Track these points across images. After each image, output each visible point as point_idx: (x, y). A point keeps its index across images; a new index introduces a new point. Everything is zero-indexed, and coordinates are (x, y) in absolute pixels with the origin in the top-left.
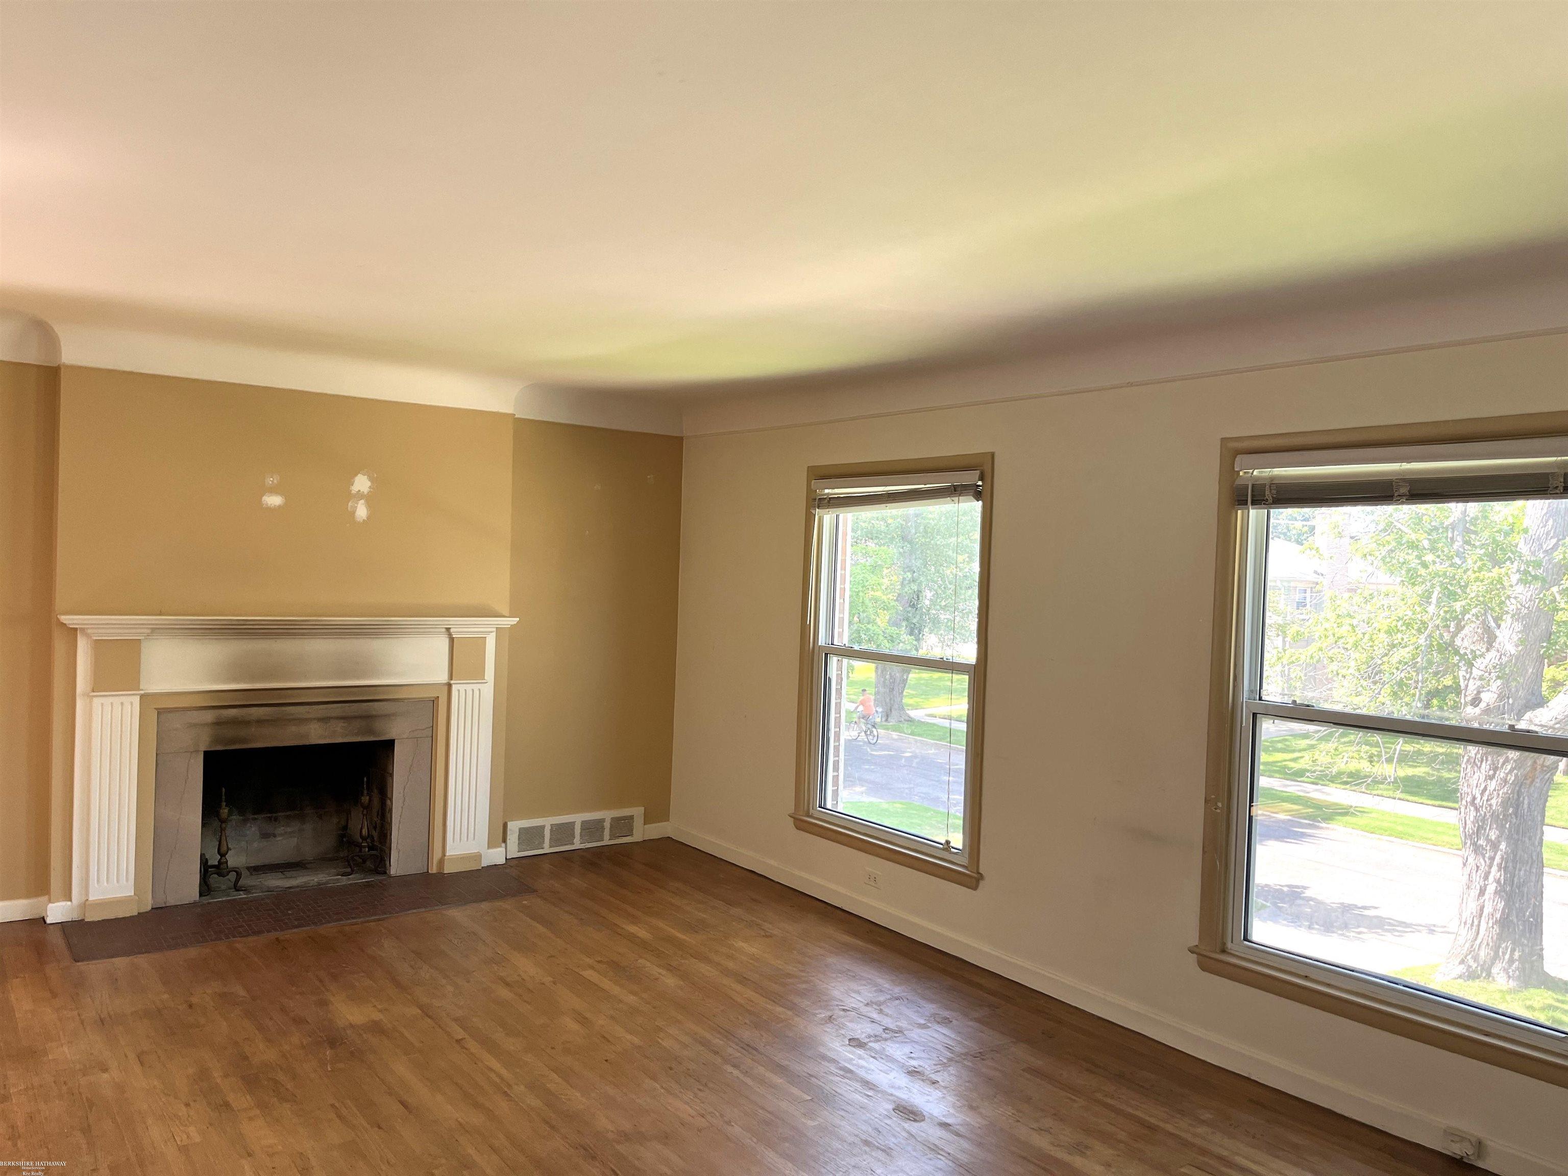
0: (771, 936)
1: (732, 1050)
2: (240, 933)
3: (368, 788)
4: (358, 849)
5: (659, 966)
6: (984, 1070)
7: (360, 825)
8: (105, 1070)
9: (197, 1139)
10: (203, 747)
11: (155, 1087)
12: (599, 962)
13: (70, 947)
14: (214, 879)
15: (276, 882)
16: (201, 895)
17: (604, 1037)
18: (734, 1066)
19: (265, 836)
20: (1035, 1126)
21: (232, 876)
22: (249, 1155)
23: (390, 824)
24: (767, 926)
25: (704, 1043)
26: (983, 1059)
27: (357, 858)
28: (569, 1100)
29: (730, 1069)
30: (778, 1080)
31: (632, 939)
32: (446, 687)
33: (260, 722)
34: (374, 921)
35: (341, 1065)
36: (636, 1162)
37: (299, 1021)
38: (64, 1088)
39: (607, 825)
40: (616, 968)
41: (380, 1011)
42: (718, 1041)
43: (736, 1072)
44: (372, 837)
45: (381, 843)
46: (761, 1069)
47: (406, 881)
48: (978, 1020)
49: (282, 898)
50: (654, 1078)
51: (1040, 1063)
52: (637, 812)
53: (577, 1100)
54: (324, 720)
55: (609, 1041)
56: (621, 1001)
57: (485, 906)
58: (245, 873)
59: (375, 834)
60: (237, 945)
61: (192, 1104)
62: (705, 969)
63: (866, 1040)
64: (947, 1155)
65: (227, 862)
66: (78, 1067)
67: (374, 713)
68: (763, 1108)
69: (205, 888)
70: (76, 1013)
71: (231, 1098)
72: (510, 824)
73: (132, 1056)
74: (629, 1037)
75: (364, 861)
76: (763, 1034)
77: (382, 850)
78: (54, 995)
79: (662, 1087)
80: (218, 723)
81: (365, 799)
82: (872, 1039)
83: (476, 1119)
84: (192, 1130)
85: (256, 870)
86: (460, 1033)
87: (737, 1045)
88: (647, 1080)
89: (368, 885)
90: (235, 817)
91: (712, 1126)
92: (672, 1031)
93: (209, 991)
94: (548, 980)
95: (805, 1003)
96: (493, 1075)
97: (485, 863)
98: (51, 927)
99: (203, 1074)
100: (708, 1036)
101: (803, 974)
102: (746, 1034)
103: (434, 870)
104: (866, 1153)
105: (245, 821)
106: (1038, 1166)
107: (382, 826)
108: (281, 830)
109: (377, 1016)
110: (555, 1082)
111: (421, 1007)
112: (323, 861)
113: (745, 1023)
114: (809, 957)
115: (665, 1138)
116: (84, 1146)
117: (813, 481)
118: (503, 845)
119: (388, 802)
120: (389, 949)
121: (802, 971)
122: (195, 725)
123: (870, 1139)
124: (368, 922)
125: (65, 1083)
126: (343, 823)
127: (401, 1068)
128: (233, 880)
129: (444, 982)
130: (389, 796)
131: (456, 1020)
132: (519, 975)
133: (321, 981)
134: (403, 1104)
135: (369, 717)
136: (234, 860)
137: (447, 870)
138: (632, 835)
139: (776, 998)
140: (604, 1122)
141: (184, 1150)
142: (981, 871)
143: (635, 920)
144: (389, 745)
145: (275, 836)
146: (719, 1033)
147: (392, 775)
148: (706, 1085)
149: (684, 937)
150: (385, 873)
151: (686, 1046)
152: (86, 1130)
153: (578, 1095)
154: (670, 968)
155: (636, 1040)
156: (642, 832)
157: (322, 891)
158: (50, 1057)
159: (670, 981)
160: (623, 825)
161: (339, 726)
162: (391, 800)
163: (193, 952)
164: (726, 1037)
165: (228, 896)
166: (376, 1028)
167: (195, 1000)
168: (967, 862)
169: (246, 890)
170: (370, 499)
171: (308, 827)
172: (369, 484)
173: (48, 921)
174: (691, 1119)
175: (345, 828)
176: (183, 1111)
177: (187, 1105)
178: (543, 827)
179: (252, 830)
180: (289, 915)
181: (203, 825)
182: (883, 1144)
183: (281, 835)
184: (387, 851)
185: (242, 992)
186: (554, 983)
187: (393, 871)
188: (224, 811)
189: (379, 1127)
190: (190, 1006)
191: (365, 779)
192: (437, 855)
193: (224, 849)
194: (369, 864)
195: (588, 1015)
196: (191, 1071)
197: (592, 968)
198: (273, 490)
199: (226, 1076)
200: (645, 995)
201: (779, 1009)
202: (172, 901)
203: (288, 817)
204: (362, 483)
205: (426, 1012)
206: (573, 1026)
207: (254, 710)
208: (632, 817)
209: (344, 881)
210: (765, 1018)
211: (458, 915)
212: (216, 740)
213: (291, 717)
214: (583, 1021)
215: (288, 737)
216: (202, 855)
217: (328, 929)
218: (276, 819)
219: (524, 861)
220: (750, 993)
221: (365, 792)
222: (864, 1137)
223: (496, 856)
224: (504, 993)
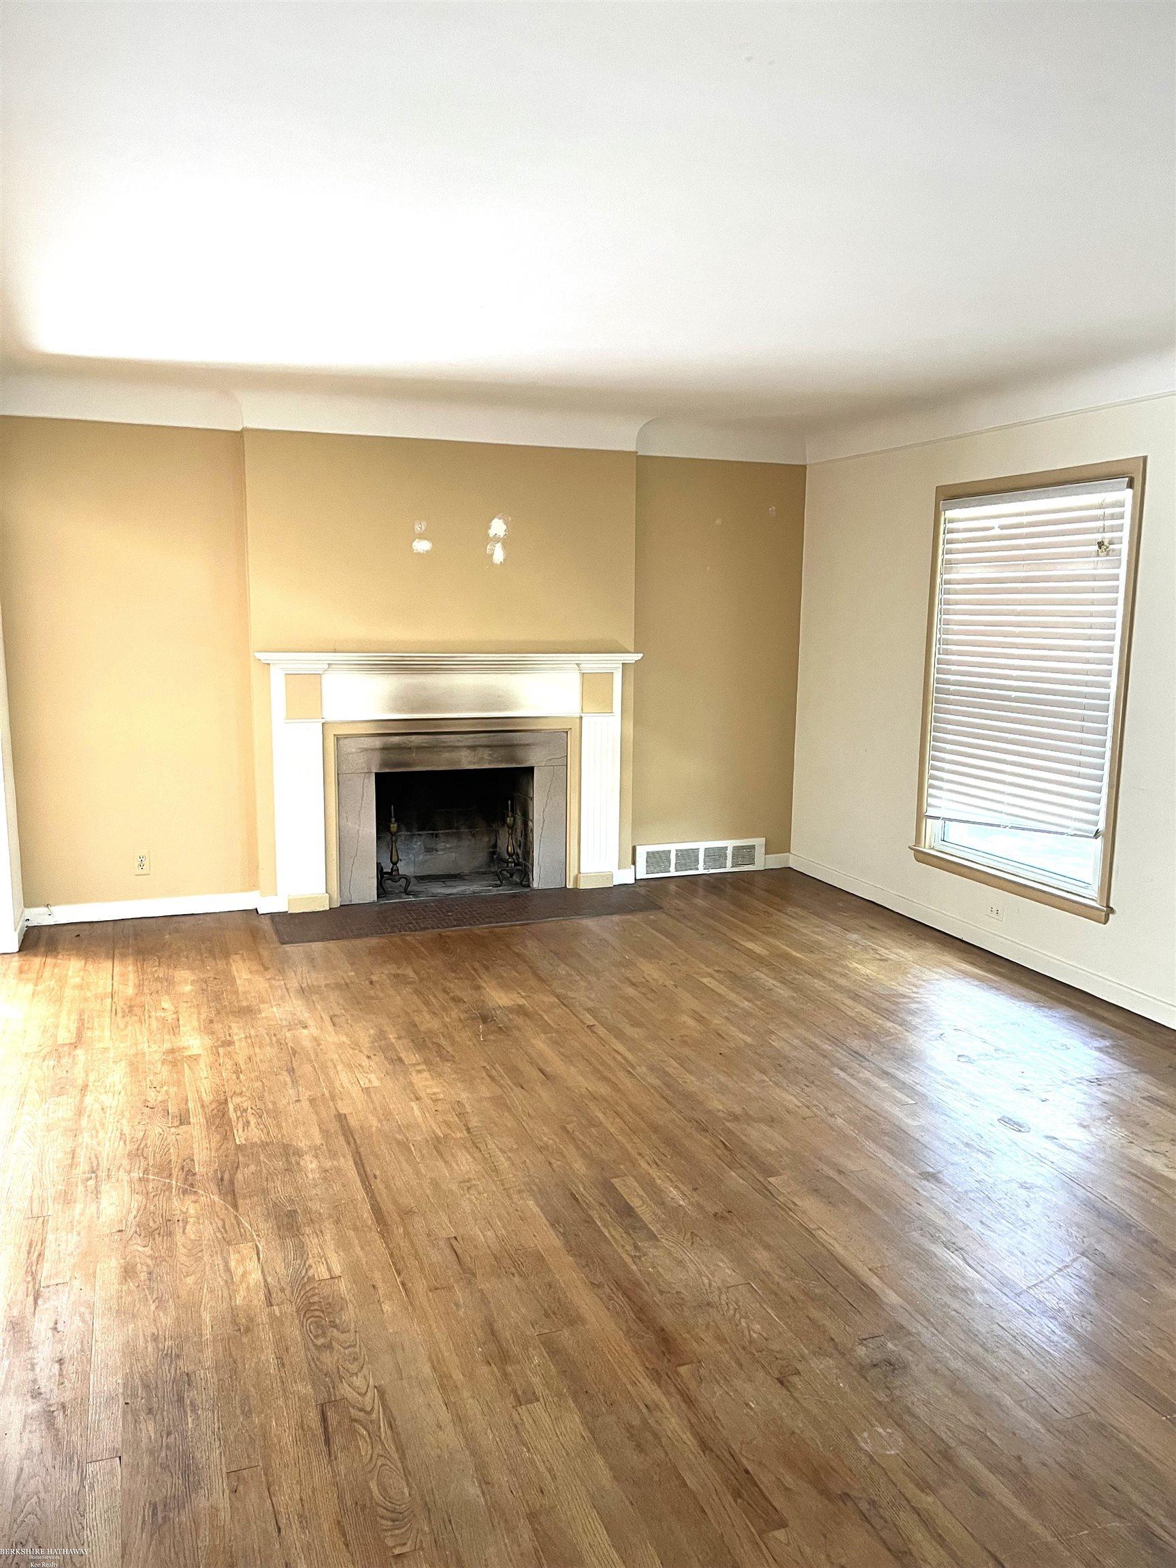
0: (886, 960)
1: (841, 1055)
2: (409, 928)
3: (512, 811)
4: (506, 865)
5: (775, 979)
6: (1099, 1094)
7: (506, 844)
8: (306, 1027)
9: (376, 1083)
10: (375, 770)
11: (344, 1042)
12: (718, 971)
13: (277, 931)
14: (388, 884)
15: (440, 890)
16: (379, 896)
17: (719, 1034)
18: (841, 1069)
19: (429, 850)
20: (1149, 1148)
21: (403, 882)
22: (417, 1099)
23: (532, 843)
24: (883, 951)
25: (814, 1047)
26: (1099, 1085)
27: (505, 873)
28: (685, 1082)
29: (836, 1071)
30: (883, 1084)
31: (749, 953)
32: (578, 720)
33: (419, 748)
34: (519, 925)
35: (492, 1037)
36: (744, 1138)
37: (457, 1000)
38: (274, 1039)
39: (729, 852)
40: (734, 978)
41: (523, 997)
42: (827, 1047)
43: (842, 1074)
44: (518, 855)
45: (525, 860)
46: (867, 1075)
47: (545, 893)
48: (1100, 1050)
49: (444, 904)
50: (764, 1072)
51: (1162, 1093)
52: (759, 842)
53: (691, 1082)
54: (473, 748)
55: (723, 1038)
56: (736, 1006)
57: (616, 918)
58: (413, 881)
59: (520, 852)
60: (408, 938)
61: (373, 1057)
62: (818, 984)
63: (976, 1058)
64: (1050, 1164)
65: (398, 870)
66: (285, 1023)
67: (515, 742)
68: (866, 1106)
69: (382, 891)
70: (282, 983)
71: (402, 1055)
72: (638, 848)
73: (326, 1018)
74: (741, 1035)
75: (512, 876)
76: (872, 1044)
77: (526, 866)
78: (266, 969)
79: (771, 1080)
80: (385, 749)
81: (509, 820)
82: (981, 1057)
83: (603, 1090)
84: (372, 1076)
85: (421, 879)
86: (590, 1021)
87: (845, 1051)
88: (757, 1073)
89: (514, 896)
90: (404, 833)
91: (816, 1116)
92: (785, 1035)
93: (387, 972)
94: (670, 983)
95: (916, 1021)
96: (619, 1058)
97: (617, 881)
98: (262, 916)
99: (382, 1035)
100: (817, 1041)
101: (916, 995)
102: (856, 1044)
103: (570, 886)
104: (966, 1153)
105: (412, 836)
106: (1149, 1183)
107: (526, 844)
108: (441, 845)
109: (522, 1001)
110: (672, 1067)
111: (557, 996)
112: (477, 874)
113: (855, 1034)
114: (924, 981)
115: (771, 1121)
116: (289, 1083)
117: (942, 502)
118: (633, 867)
119: (530, 823)
120: (532, 948)
121: (917, 993)
122: (366, 750)
123: (971, 1142)
124: (515, 925)
125: (275, 1035)
126: (493, 842)
127: (540, 1044)
128: (404, 885)
129: (578, 978)
130: (531, 818)
131: (588, 1010)
132: (644, 978)
133: (475, 970)
134: (542, 1071)
135: (511, 746)
136: (403, 869)
137: (583, 885)
138: (753, 864)
139: (888, 1014)
140: (716, 1104)
141: (366, 1091)
142: (1111, 905)
143: (752, 938)
144: (530, 771)
145: (437, 850)
146: (829, 1040)
147: (532, 799)
148: (813, 1082)
149: (798, 955)
150: (529, 886)
151: (796, 1048)
152: (291, 1071)
153: (694, 1079)
154: (783, 981)
155: (749, 1039)
156: (761, 862)
157: (474, 898)
158: (263, 1015)
159: (783, 992)
160: (745, 853)
161: (486, 754)
162: (532, 821)
163: (374, 941)
164: (833, 1042)
165: (401, 898)
166: (520, 1011)
167: (374, 978)
168: (1096, 895)
169: (415, 894)
170: (506, 542)
171: (465, 843)
172: (505, 527)
173: (260, 913)
174: (797, 1109)
175: (495, 846)
176: (365, 1062)
177: (369, 1057)
178: (669, 852)
179: (418, 844)
180: (449, 916)
181: (378, 838)
182: (984, 1147)
183: (443, 850)
184: (530, 866)
185: (411, 974)
186: (676, 986)
187: (535, 885)
188: (394, 827)
189: (522, 1087)
190: (371, 983)
191: (509, 802)
192: (572, 872)
193: (394, 859)
194: (516, 878)
195: (704, 1015)
196: (372, 1032)
197: (711, 976)
198: (421, 537)
199: (399, 1038)
200: (758, 1003)
201: (889, 1024)
202: (356, 900)
203: (447, 835)
204: (498, 527)
205: (563, 1001)
206: (691, 1022)
207: (413, 738)
208: (753, 847)
209: (495, 891)
210: (875, 1030)
211: (590, 923)
212: (384, 763)
213: (445, 745)
214: (700, 1019)
215: (441, 762)
216: (378, 864)
217: (481, 929)
218: (437, 836)
219: (652, 882)
220: (860, 1008)
221: (510, 814)
222: (965, 1140)
223: (626, 877)
224: (630, 991)
